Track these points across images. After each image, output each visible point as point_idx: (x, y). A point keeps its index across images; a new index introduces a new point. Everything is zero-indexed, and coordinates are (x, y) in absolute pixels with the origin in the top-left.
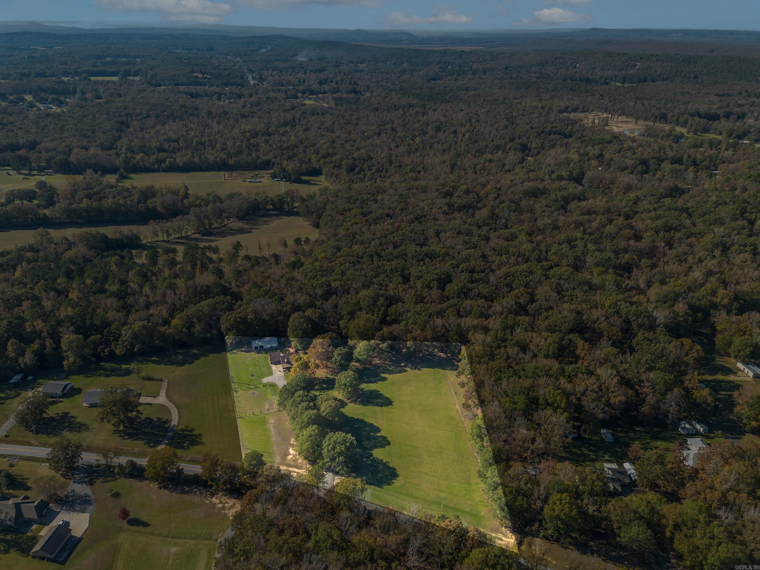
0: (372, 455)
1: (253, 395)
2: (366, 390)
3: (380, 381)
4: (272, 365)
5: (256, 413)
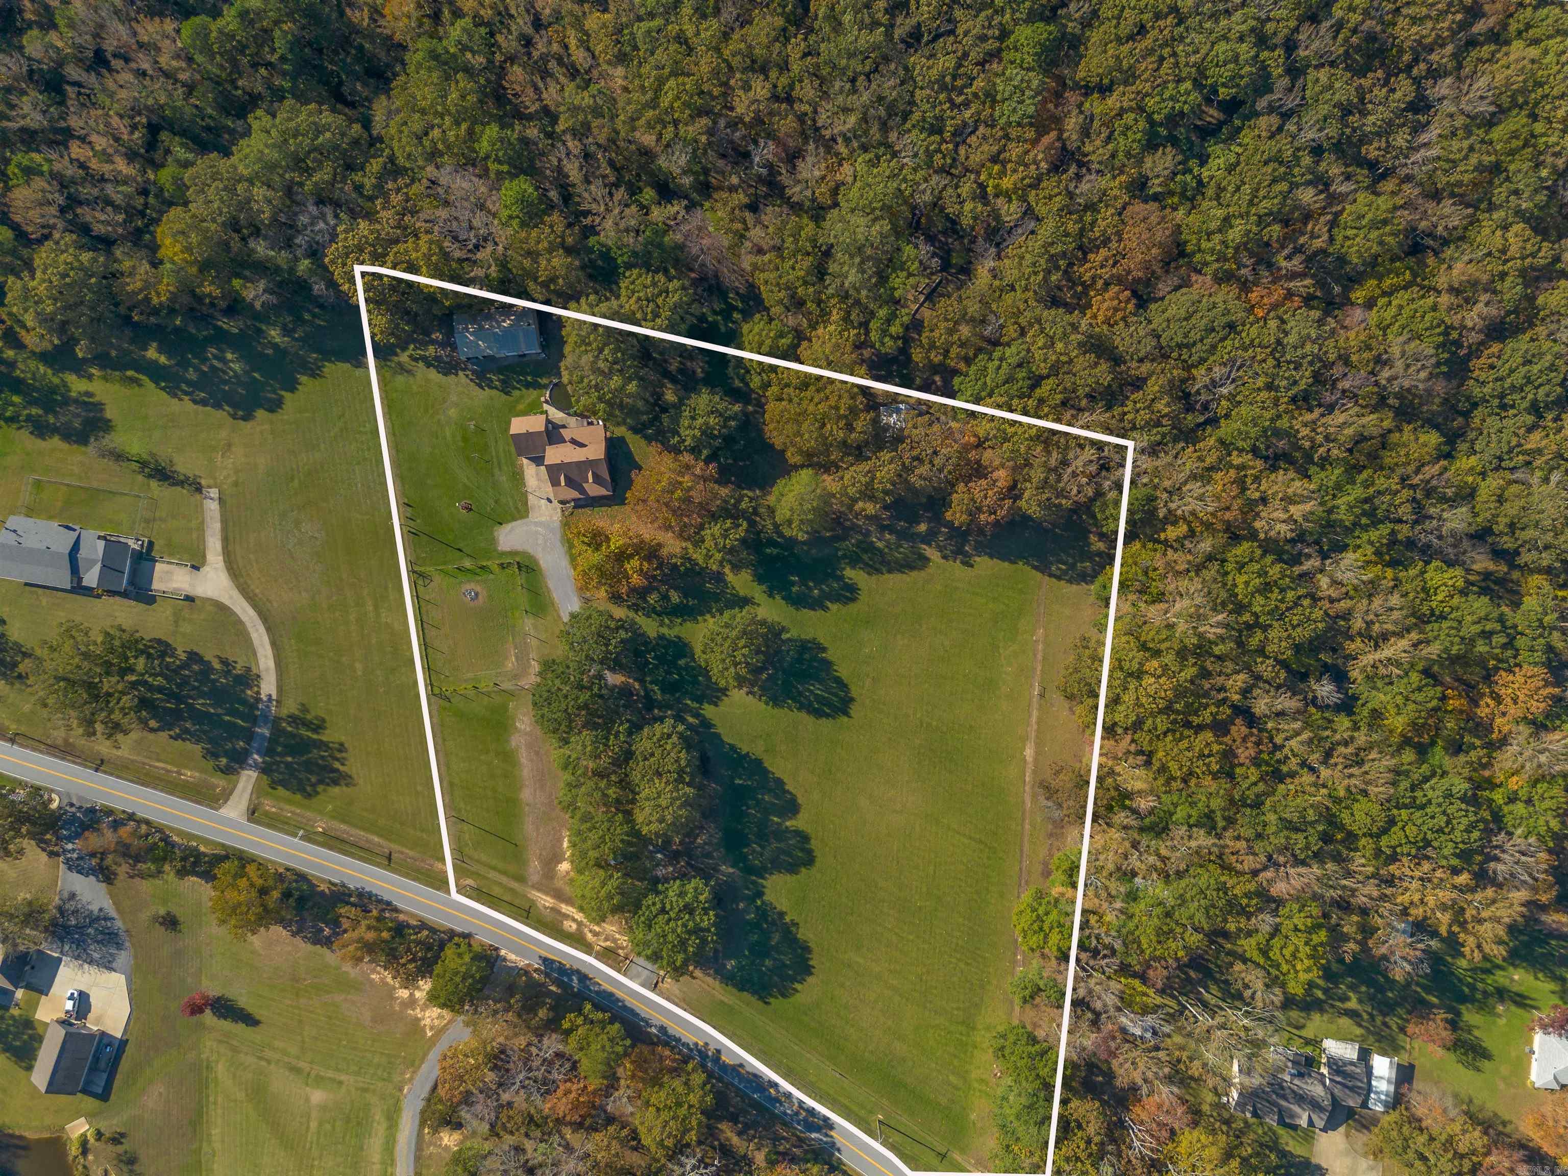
0: (760, 894)
1: (472, 604)
2: (788, 635)
3: (838, 600)
4: (525, 461)
5: (482, 685)
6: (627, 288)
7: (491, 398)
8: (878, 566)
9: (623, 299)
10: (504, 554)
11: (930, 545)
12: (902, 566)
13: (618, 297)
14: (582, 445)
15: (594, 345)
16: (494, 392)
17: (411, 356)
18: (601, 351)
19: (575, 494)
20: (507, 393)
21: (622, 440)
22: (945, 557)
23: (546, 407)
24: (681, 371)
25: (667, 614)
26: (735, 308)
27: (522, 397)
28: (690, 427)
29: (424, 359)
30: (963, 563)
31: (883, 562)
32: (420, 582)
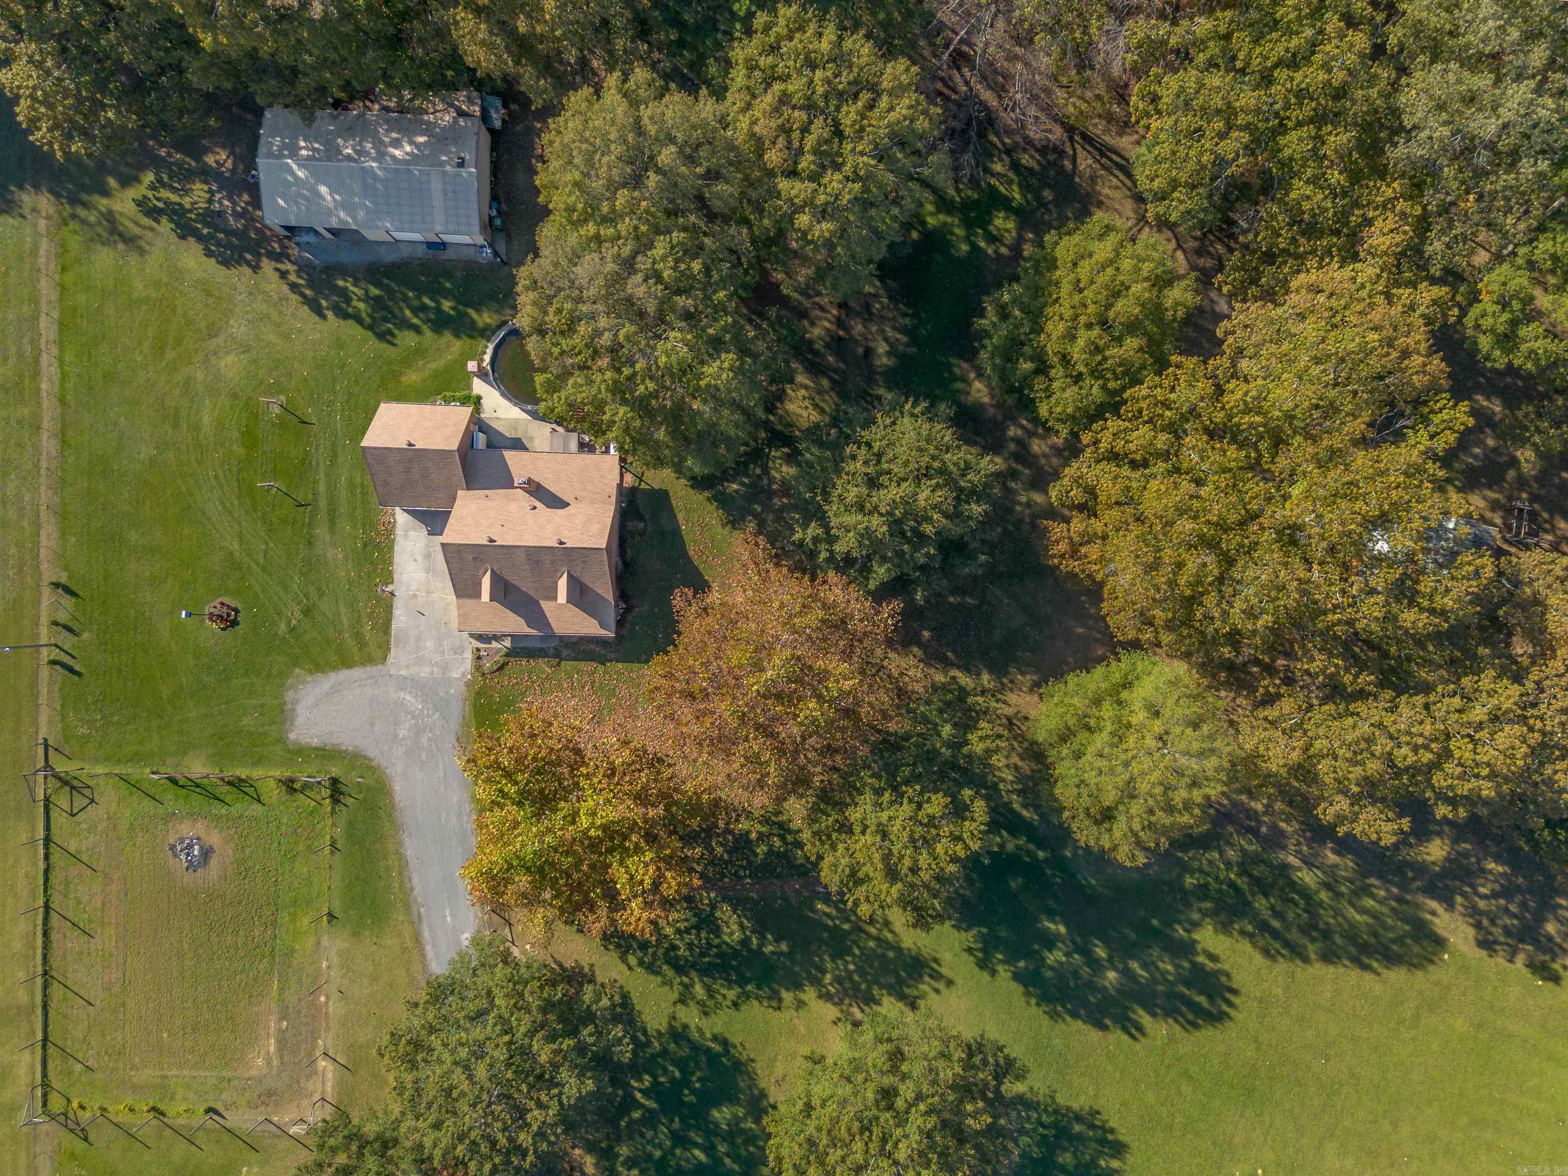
1: (188, 878)
2: (1020, 1088)
3: (1170, 1013)
4: (401, 517)
5: (173, 1109)
6: (752, 67)
7: (340, 344)
8: (1294, 935)
9: (735, 99)
10: (301, 752)
11: (1450, 906)
12: (1364, 948)
13: (719, 93)
14: (555, 502)
15: (624, 227)
16: (351, 329)
17: (141, 203)
18: (644, 245)
19: (515, 624)
20: (384, 336)
21: (661, 498)
22: (1486, 944)
23: (479, 387)
24: (838, 344)
25: (705, 971)
26: (1005, 203)
27: (420, 352)
28: (860, 507)
29: (175, 213)
30: (1531, 965)
31: (1308, 929)
32: (62, 800)
